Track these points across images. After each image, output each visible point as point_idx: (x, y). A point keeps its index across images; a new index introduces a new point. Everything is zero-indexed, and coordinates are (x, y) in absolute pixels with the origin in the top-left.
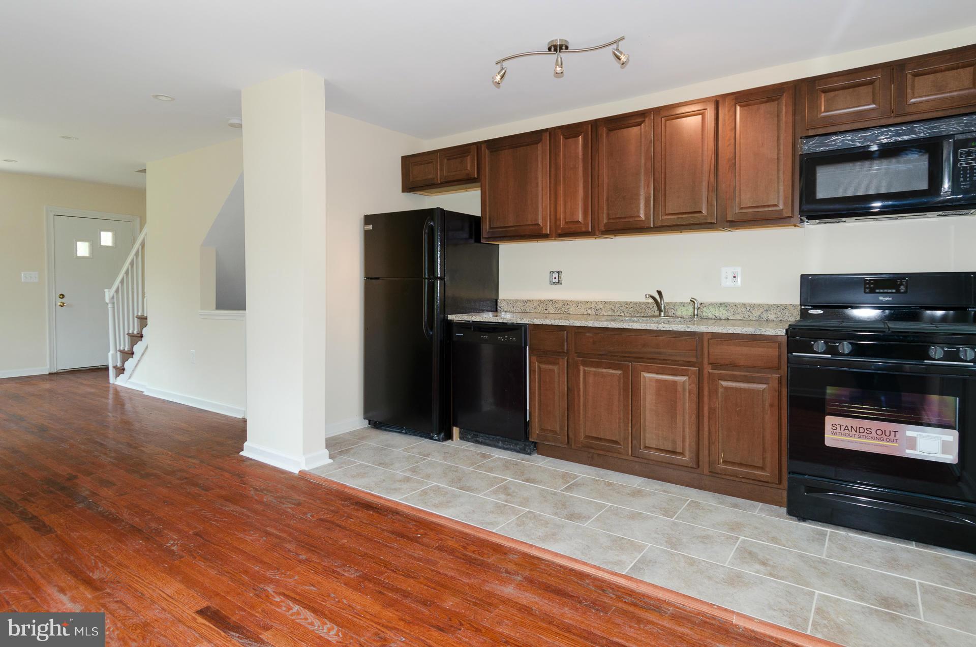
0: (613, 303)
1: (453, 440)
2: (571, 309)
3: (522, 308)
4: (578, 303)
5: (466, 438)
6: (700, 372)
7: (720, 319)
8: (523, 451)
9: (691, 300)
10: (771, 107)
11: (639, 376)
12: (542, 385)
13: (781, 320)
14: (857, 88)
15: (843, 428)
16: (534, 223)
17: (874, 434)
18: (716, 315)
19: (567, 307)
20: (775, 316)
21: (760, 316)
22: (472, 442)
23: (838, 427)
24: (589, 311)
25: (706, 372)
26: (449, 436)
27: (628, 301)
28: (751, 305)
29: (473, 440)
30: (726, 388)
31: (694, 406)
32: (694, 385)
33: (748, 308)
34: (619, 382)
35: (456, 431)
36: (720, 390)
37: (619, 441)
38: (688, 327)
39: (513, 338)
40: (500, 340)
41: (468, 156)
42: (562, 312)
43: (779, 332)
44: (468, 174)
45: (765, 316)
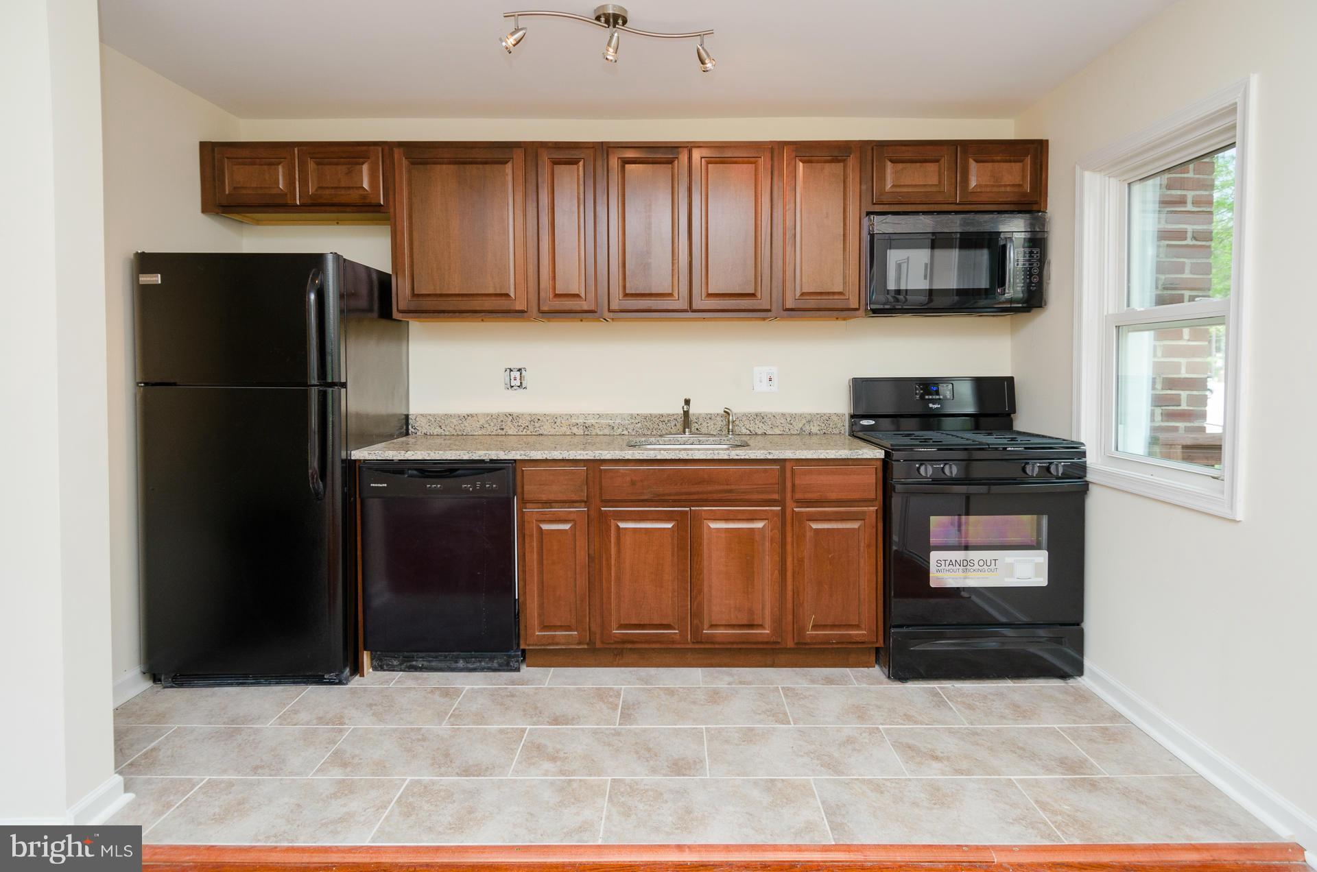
0: (611, 417)
1: (362, 675)
2: (545, 427)
3: (456, 428)
4: (554, 419)
5: (388, 665)
6: (783, 511)
7: (756, 434)
8: (507, 667)
9: (725, 412)
10: (837, 168)
11: (700, 526)
12: (544, 557)
13: (825, 433)
14: (924, 164)
15: (947, 563)
16: (498, 292)
17: (976, 566)
18: (751, 429)
19: (537, 425)
20: (818, 428)
21: (801, 429)
22: (401, 671)
23: (943, 563)
24: (575, 430)
25: (789, 511)
26: (357, 669)
27: (633, 412)
28: (791, 415)
29: (403, 667)
30: (817, 530)
31: (777, 558)
32: (776, 531)
33: (789, 419)
34: (673, 539)
35: (366, 657)
36: (809, 534)
37: (672, 624)
38: (770, 453)
39: (491, 485)
40: (467, 490)
41: (363, 163)
42: (529, 433)
43: (878, 454)
44: (364, 197)
45: (807, 428)
